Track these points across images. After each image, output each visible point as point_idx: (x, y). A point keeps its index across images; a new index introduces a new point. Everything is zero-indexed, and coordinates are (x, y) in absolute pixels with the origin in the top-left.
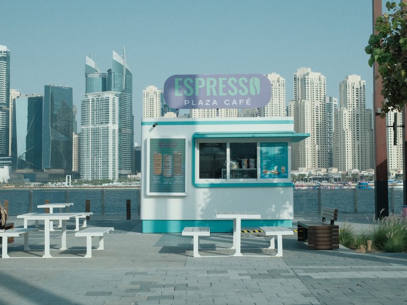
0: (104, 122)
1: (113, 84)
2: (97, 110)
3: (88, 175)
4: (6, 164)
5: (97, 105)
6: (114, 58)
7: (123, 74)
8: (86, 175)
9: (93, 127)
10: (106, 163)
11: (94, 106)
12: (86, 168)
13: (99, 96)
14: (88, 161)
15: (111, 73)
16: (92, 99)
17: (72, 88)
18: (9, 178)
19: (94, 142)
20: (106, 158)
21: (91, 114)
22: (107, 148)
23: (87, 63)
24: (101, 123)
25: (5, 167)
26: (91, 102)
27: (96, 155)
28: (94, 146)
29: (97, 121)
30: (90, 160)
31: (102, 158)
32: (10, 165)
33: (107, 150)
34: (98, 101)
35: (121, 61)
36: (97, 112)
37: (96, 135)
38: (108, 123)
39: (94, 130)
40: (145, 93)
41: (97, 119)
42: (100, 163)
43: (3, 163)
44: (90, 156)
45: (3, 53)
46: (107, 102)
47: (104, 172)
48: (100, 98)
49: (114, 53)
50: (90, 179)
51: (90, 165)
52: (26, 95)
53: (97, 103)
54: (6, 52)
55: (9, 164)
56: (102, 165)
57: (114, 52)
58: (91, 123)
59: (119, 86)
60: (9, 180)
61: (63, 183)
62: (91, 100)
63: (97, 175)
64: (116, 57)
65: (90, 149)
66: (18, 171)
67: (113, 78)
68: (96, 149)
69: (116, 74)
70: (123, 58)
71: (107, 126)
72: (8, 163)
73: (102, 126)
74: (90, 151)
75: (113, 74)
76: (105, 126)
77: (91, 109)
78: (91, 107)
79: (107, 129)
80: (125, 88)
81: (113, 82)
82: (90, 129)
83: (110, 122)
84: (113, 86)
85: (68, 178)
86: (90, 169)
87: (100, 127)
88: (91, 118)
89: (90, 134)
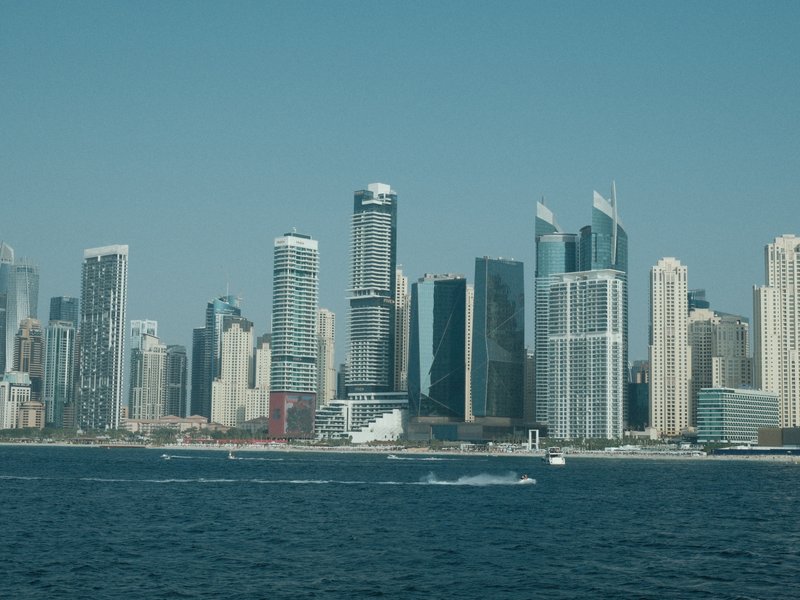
0: (596, 327)
1: (593, 255)
2: (581, 305)
3: (563, 429)
4: (396, 406)
5: (581, 296)
6: (597, 205)
7: (612, 235)
8: (559, 429)
9: (574, 338)
10: (600, 407)
11: (575, 297)
12: (559, 416)
13: (585, 278)
14: (563, 403)
15: (591, 234)
16: (572, 284)
17: (522, 264)
18: (401, 431)
19: (576, 366)
20: (600, 397)
21: (568, 312)
22: (603, 378)
23: (539, 216)
24: (590, 330)
25: (394, 411)
26: (569, 290)
27: (581, 392)
28: (576, 374)
29: (581, 327)
30: (568, 402)
31: (592, 398)
32: (406, 408)
33: (603, 382)
34: (585, 288)
35: (608, 211)
36: (581, 309)
37: (581, 352)
38: (605, 329)
39: (576, 344)
40: (658, 272)
41: (581, 322)
42: (588, 407)
43: (390, 404)
44: (568, 393)
45: (385, 199)
46: (602, 290)
47: (596, 424)
48: (587, 281)
49: (596, 195)
50: (568, 438)
51: (568, 410)
52: (435, 277)
53: (581, 292)
54: (390, 196)
55: (401, 407)
56: (592, 411)
57: (595, 192)
58: (569, 329)
59: (605, 258)
60: (401, 436)
61: (523, 444)
62: (569, 287)
63: (581, 431)
64: (600, 203)
65: (568, 381)
66: (421, 419)
67: (593, 243)
68: (580, 380)
69: (600, 235)
70: (612, 204)
71: (603, 335)
72: (401, 404)
73: (592, 336)
74: (568, 384)
75: (593, 235)
76: (599, 336)
77: (569, 303)
78: (569, 299)
79: (604, 342)
80: (616, 263)
81: (594, 251)
82: (568, 343)
83: (608, 327)
84: (593, 259)
85: (534, 434)
86: (568, 419)
87: (588, 337)
88: (569, 321)
89: (568, 350)
